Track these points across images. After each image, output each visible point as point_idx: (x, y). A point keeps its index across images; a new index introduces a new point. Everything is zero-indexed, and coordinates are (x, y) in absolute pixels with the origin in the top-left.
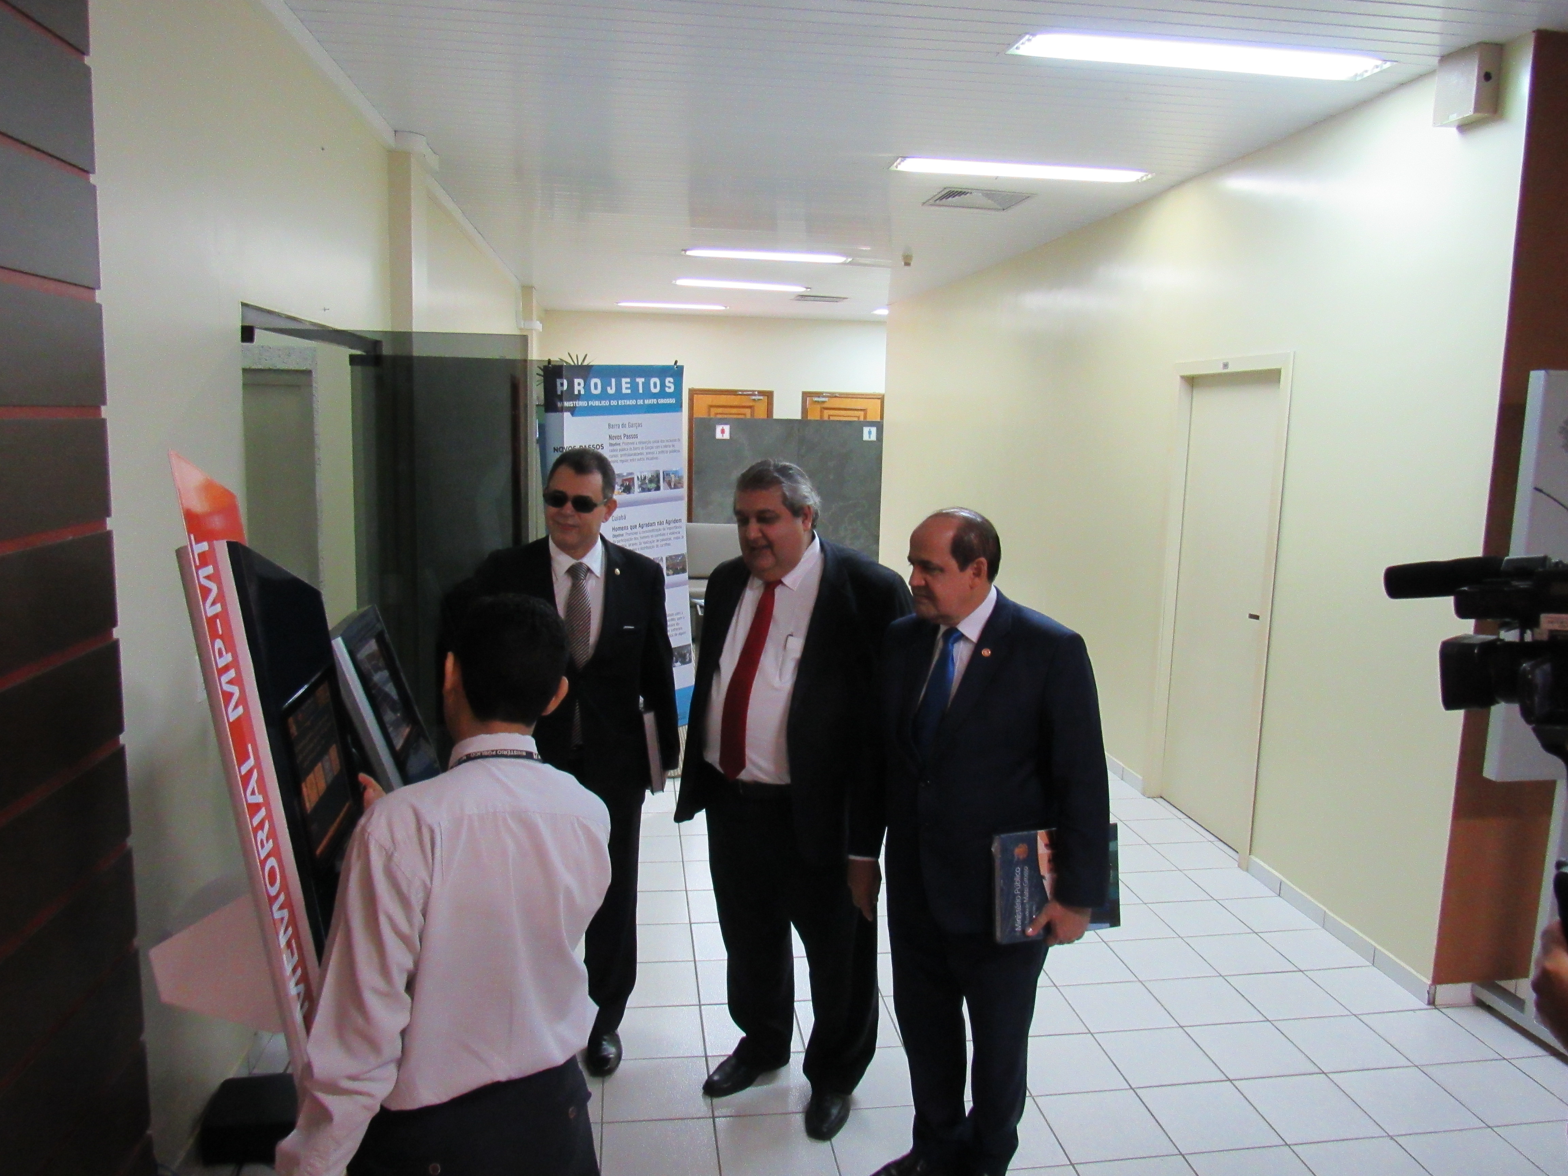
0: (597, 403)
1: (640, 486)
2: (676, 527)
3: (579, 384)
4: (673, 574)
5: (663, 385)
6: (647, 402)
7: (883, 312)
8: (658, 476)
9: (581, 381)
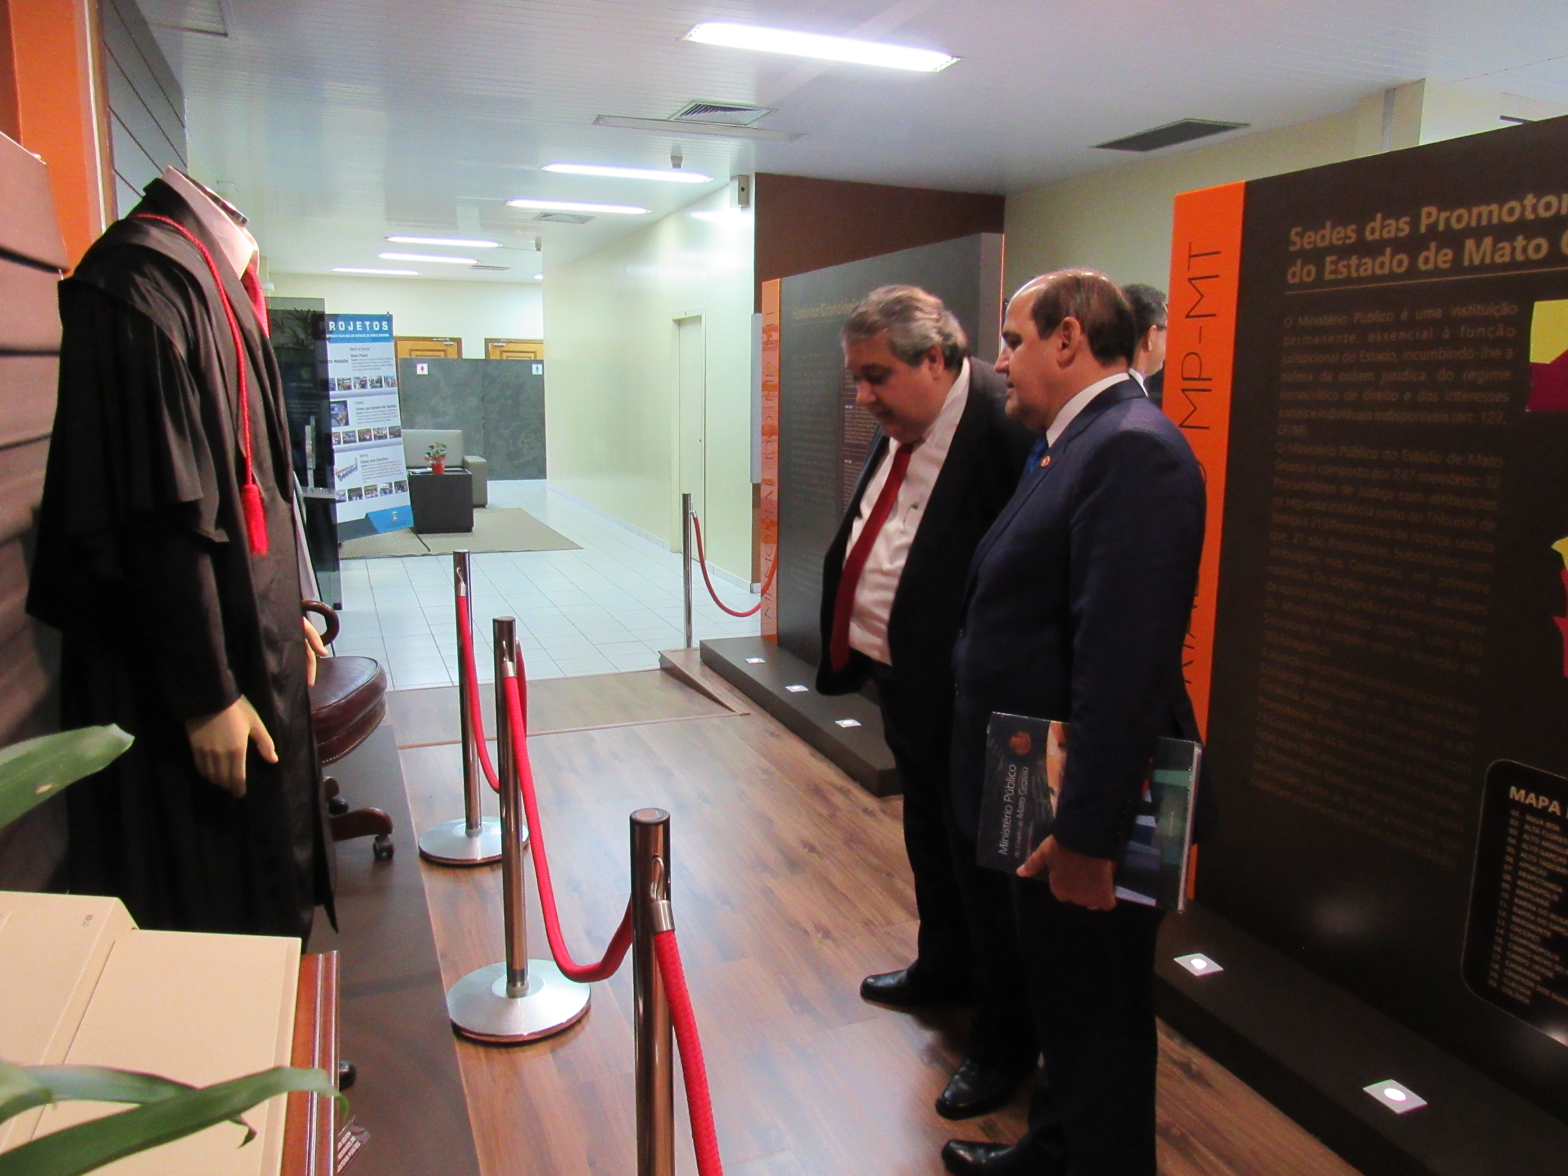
0: (342, 336)
1: (370, 385)
2: (394, 410)
3: (332, 325)
4: (393, 438)
5: (381, 327)
6: (372, 336)
7: (539, 277)
8: (381, 379)
9: (333, 323)
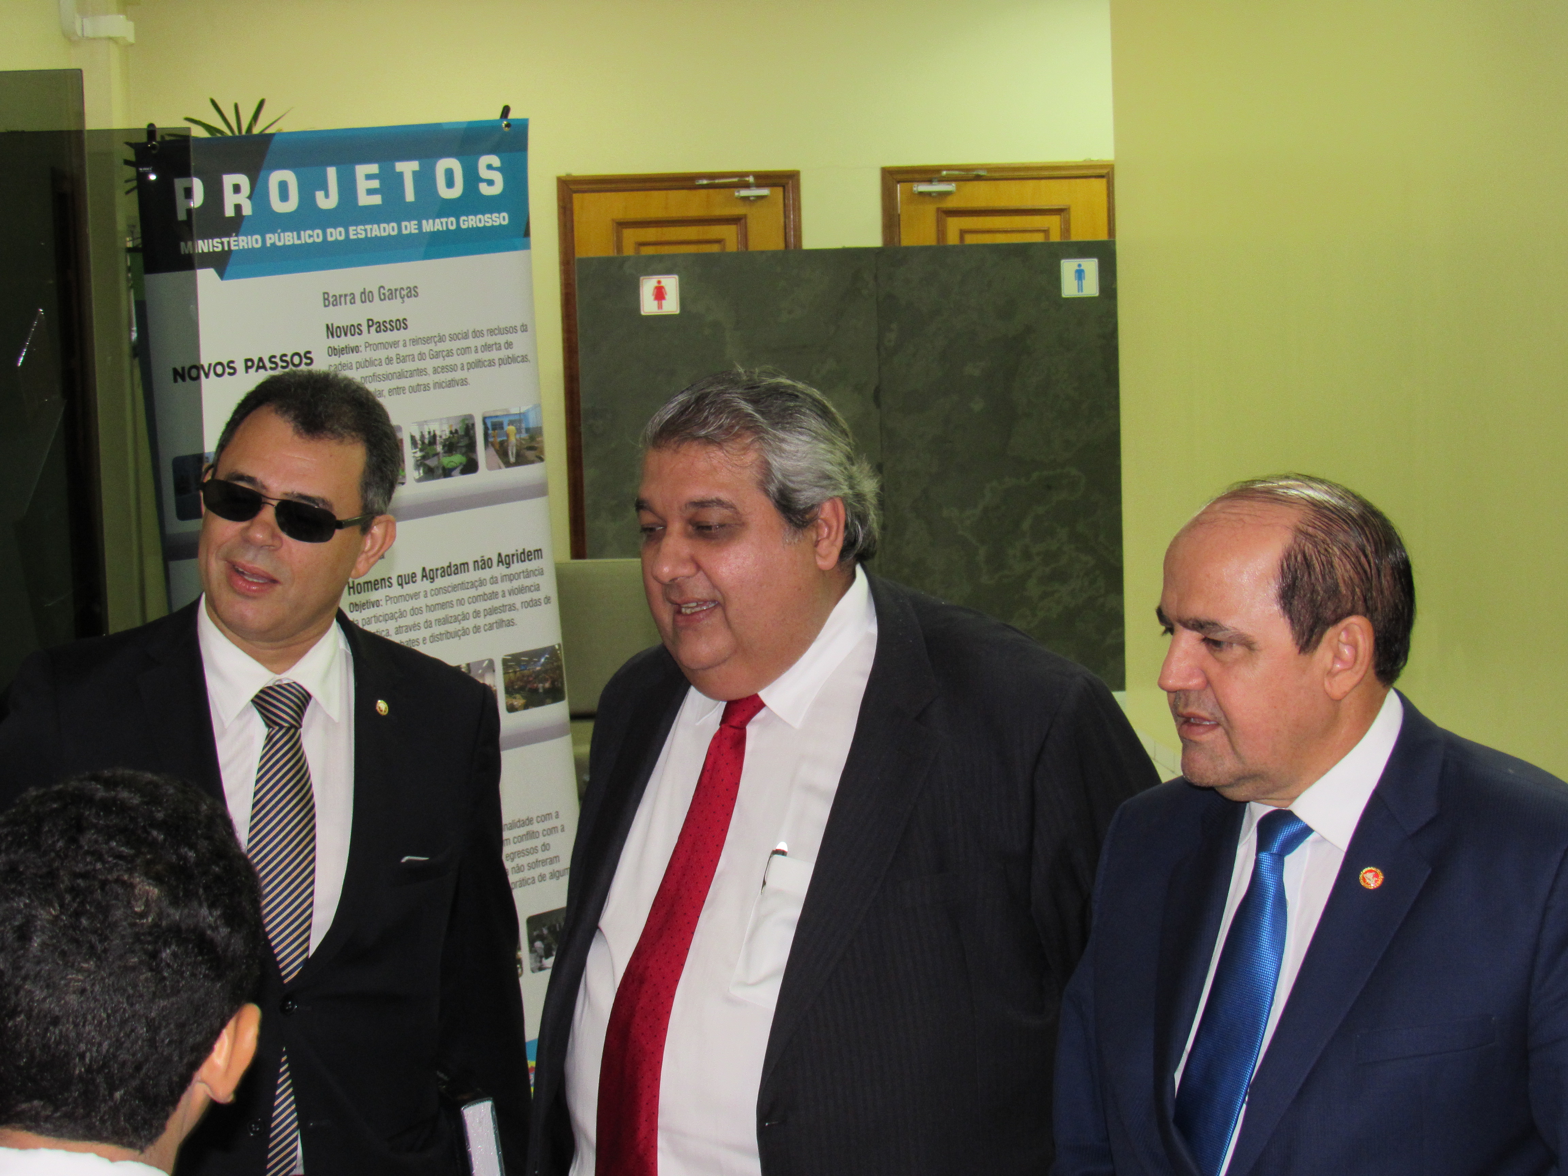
0: (289, 238)
1: (420, 464)
2: (528, 574)
3: (237, 189)
4: (526, 707)
5: (472, 178)
6: (429, 226)
8: (469, 430)
9: (243, 180)
